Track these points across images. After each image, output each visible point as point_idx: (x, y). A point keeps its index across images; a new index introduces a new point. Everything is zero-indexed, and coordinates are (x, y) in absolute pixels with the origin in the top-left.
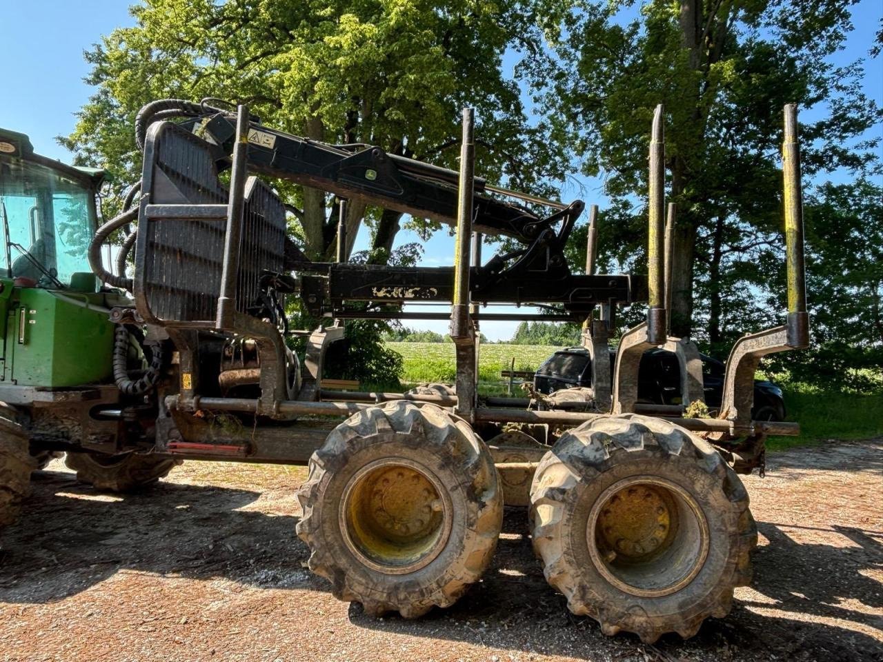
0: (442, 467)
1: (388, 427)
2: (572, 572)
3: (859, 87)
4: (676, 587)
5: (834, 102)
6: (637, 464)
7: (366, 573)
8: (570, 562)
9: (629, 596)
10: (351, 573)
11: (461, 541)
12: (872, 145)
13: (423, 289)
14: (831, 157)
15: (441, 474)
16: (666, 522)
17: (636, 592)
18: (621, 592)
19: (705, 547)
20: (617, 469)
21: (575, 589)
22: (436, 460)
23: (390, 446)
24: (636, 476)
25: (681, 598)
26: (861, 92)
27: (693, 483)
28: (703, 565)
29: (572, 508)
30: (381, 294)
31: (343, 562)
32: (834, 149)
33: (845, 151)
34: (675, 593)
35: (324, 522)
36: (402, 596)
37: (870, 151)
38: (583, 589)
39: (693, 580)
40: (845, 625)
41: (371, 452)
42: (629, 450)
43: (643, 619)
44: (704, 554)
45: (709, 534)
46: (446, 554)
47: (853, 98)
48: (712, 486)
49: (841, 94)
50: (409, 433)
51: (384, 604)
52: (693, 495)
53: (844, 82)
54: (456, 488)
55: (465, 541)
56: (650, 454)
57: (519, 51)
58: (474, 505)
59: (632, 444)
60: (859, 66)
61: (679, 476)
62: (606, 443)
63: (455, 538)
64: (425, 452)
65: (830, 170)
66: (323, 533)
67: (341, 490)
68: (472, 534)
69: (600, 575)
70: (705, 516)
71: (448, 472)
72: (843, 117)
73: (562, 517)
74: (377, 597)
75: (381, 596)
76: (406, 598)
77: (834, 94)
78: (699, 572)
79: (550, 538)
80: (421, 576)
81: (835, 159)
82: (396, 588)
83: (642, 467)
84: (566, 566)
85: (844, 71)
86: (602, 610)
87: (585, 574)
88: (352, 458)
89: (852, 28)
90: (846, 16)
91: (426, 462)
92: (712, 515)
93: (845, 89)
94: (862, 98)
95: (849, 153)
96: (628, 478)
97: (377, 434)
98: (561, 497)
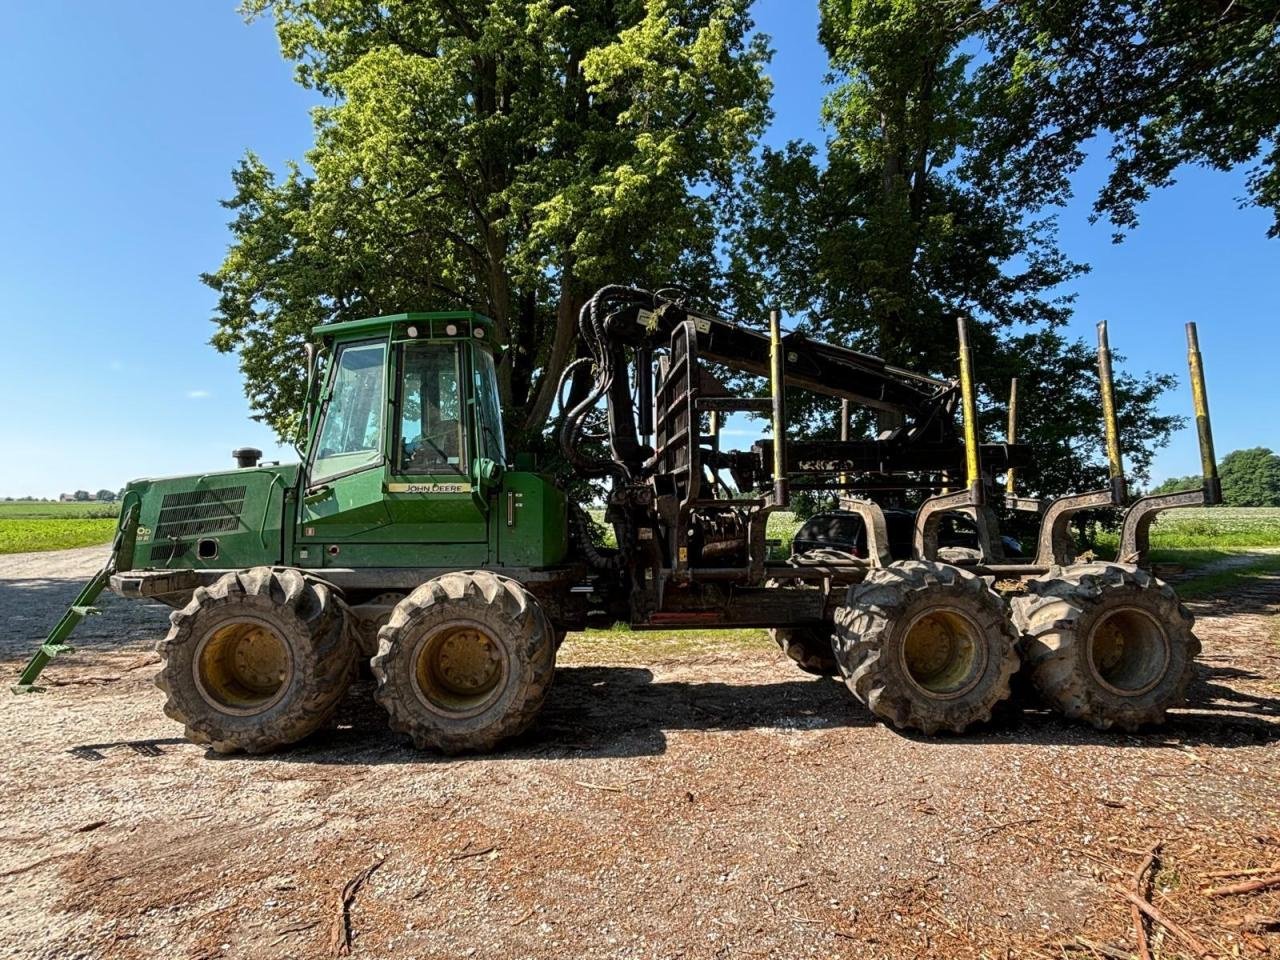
0: (980, 611)
1: (935, 580)
2: (1081, 682)
3: (1054, 242)
4: (1150, 687)
5: (1031, 255)
6: (1120, 596)
7: (925, 700)
8: (1078, 675)
9: (1120, 697)
10: (915, 701)
11: (998, 667)
12: (1070, 300)
13: (841, 462)
14: (1031, 310)
15: (979, 616)
16: (1122, 642)
17: (1124, 693)
18: (1114, 694)
19: (1168, 655)
20: (1108, 601)
21: (1083, 696)
22: (976, 605)
23: (939, 596)
24: (1118, 606)
25: (1155, 694)
26: (1054, 246)
27: (1158, 608)
28: (1168, 668)
29: (1076, 633)
30: (806, 467)
31: (908, 693)
32: (1034, 303)
33: (1045, 305)
34: (1149, 691)
35: (891, 661)
36: (956, 716)
37: (1068, 306)
38: (1089, 694)
39: (1162, 680)
40: (1225, 713)
41: (924, 602)
42: (1114, 586)
43: (1131, 713)
44: (1168, 660)
45: (1170, 644)
46: (986, 679)
47: (1048, 251)
48: (1171, 609)
49: (1038, 247)
50: (952, 584)
51: (942, 724)
52: (1158, 617)
53: (1039, 236)
54: (991, 626)
55: (1001, 667)
56: (1129, 588)
57: (709, 185)
58: (1006, 638)
59: (1115, 582)
60: (1053, 221)
61: (1148, 604)
62: (1097, 582)
63: (992, 666)
64: (966, 599)
65: (1030, 322)
66: (890, 671)
67: (901, 634)
68: (1006, 661)
69: (1098, 684)
70: (1166, 631)
71: (985, 614)
72: (1040, 272)
73: (1070, 641)
74: (937, 718)
75: (940, 717)
76: (959, 717)
77: (1031, 247)
78: (1165, 674)
79: (1062, 659)
80: (968, 698)
81: (1035, 312)
82: (951, 709)
83: (1124, 598)
84: (1075, 678)
85: (1039, 224)
86: (1102, 709)
87: (1089, 683)
88: (909, 608)
89: (1071, 196)
90: (1065, 184)
91: (966, 607)
92: (1172, 630)
93: (1041, 243)
94: (1055, 252)
95: (1049, 307)
96: (1113, 608)
97: (927, 586)
98: (1068, 626)
